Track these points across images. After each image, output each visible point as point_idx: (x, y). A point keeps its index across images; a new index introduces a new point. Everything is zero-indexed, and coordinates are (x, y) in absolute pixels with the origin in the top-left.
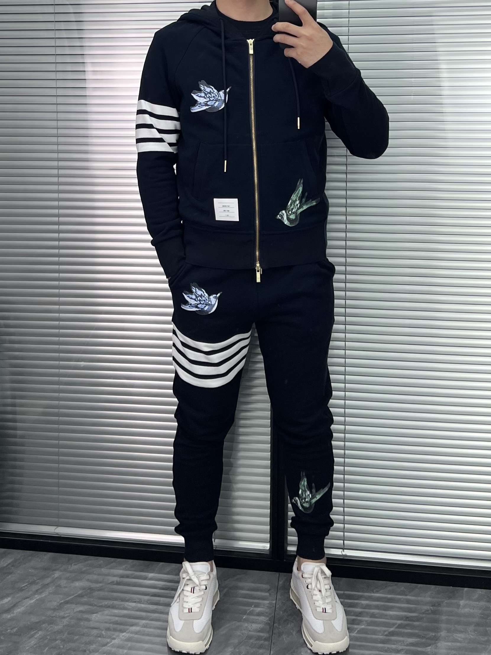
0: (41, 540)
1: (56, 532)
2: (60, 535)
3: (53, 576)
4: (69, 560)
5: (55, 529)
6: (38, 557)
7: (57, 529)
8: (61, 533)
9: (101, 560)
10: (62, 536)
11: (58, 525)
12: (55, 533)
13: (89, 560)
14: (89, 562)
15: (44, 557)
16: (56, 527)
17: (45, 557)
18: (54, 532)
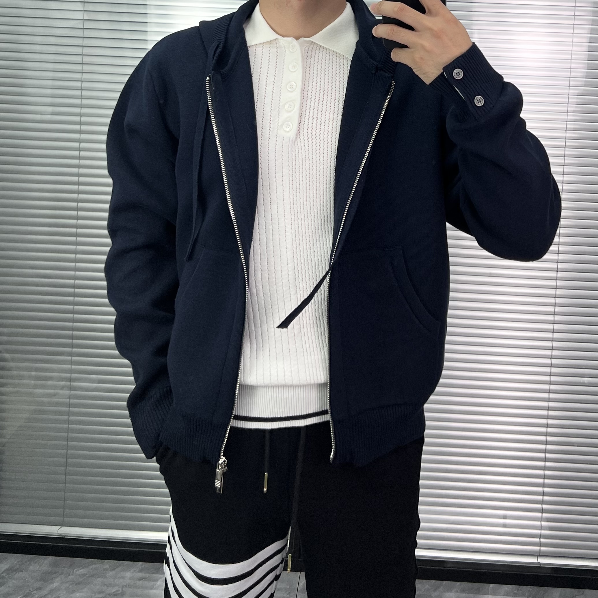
0: (42, 543)
1: (59, 532)
2: (62, 536)
3: (52, 585)
4: (71, 565)
5: (58, 530)
6: (37, 562)
7: (61, 529)
8: (65, 534)
9: (107, 564)
10: (65, 537)
11: (62, 525)
12: (58, 533)
13: (93, 564)
14: (94, 566)
15: (43, 562)
16: (60, 527)
17: (45, 562)
18: (56, 532)
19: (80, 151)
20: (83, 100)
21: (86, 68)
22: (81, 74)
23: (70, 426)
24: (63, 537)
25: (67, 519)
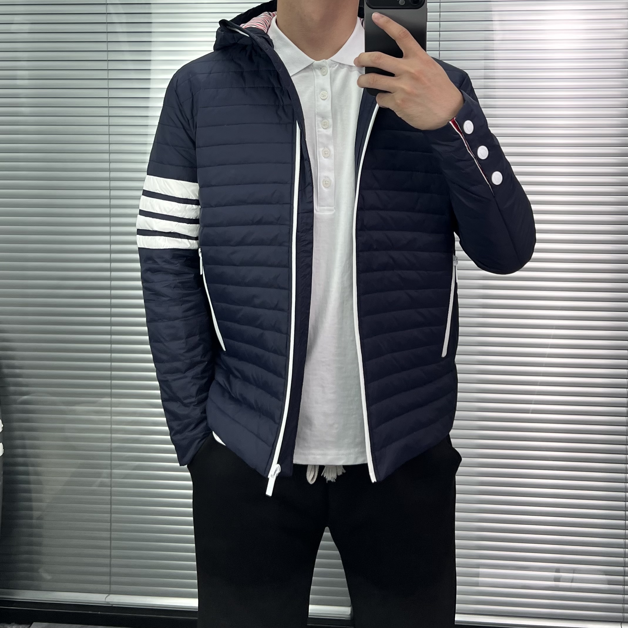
0: (90, 612)
1: (107, 600)
2: (109, 604)
5: (106, 598)
7: (108, 597)
8: (112, 602)
10: (113, 606)
11: (110, 593)
12: (105, 601)
16: (107, 595)
18: (104, 600)
19: (110, 199)
20: (111, 145)
21: (113, 112)
22: (107, 118)
23: (113, 489)
24: (111, 606)
25: (114, 587)
